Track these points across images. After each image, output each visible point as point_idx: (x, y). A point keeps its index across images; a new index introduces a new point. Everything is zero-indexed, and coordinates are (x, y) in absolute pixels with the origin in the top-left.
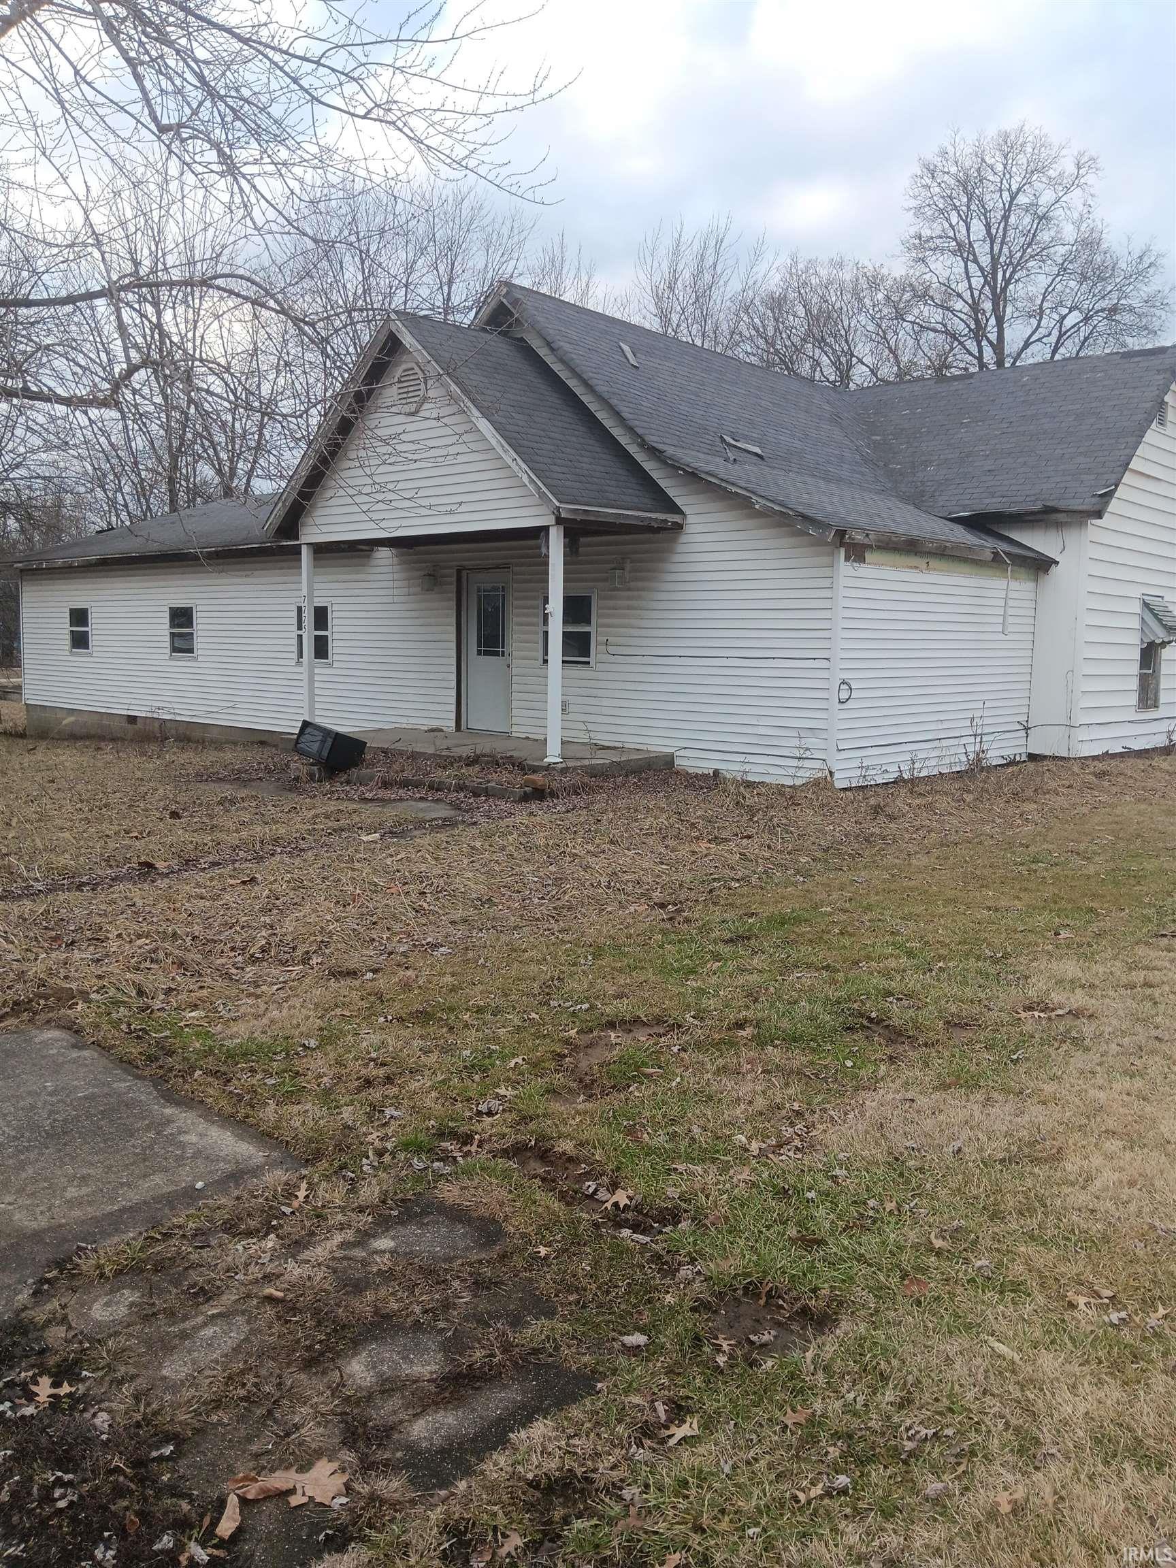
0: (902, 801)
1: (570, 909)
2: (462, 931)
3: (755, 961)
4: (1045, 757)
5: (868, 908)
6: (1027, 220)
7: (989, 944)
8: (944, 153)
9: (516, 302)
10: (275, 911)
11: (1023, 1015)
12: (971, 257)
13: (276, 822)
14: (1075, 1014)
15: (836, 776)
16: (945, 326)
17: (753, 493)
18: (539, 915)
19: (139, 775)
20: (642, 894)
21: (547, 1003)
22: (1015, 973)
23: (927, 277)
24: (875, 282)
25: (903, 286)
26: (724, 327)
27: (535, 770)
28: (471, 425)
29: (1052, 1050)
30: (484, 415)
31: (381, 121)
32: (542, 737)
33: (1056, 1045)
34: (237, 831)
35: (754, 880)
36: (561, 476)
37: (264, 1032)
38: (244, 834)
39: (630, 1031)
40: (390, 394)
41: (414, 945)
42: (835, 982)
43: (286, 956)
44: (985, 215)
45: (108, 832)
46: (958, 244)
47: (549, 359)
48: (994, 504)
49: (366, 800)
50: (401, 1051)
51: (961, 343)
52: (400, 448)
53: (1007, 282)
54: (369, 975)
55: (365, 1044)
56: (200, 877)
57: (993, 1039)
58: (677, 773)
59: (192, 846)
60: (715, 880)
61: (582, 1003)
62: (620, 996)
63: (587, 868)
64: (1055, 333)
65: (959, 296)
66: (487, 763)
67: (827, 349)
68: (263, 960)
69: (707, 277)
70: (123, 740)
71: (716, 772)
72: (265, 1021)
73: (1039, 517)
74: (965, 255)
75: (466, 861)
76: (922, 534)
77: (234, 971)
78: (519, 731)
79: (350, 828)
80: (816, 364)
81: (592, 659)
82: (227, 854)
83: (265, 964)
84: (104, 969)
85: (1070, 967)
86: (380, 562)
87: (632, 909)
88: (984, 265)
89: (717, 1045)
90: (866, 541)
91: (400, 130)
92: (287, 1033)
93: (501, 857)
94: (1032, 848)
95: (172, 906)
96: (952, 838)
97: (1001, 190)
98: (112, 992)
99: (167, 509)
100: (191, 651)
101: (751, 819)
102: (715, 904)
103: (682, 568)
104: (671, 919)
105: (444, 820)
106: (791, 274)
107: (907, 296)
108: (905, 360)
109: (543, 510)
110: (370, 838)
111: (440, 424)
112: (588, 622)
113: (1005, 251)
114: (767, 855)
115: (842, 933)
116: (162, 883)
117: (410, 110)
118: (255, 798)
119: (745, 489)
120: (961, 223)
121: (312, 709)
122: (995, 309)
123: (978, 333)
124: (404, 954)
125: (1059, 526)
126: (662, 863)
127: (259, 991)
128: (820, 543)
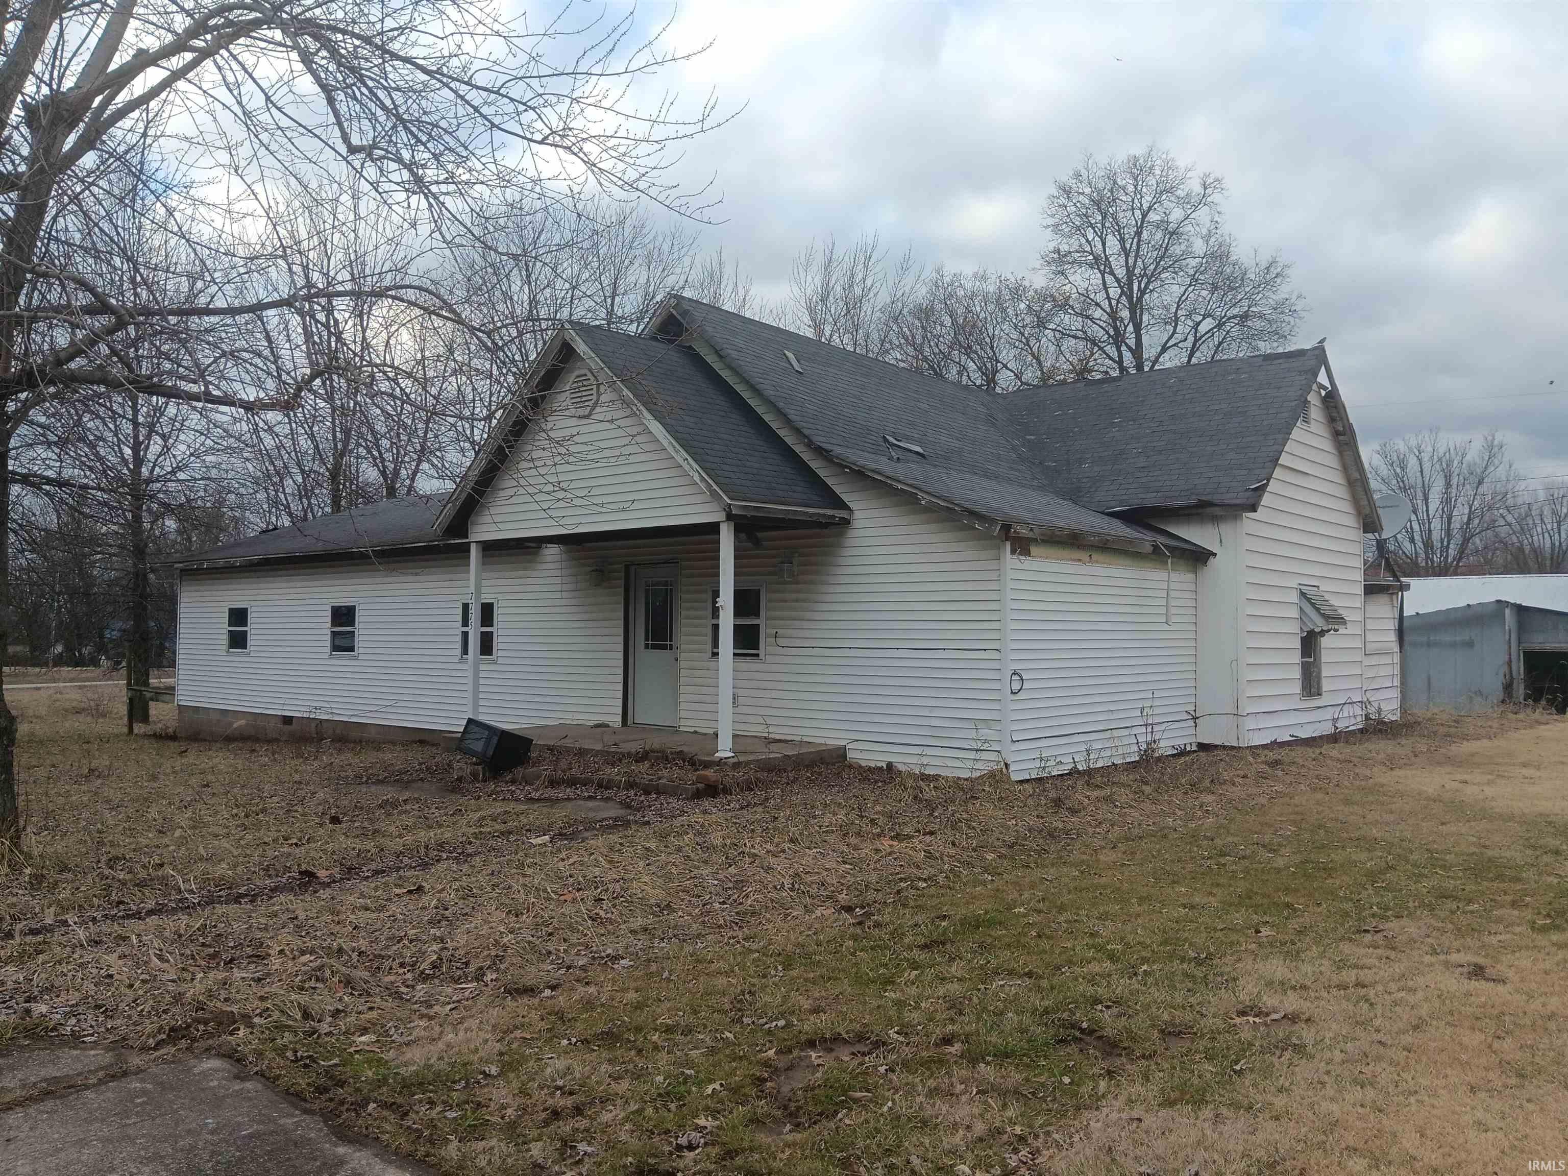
0: (1081, 795)
1: (753, 914)
2: (641, 942)
3: (954, 969)
4: (1216, 747)
5: (1062, 909)
6: (1159, 235)
7: (1190, 944)
8: (1078, 176)
9: (685, 313)
10: (444, 923)
11: (1238, 1020)
12: (1108, 270)
13: (440, 826)
14: (1292, 1018)
15: (1012, 768)
16: (1085, 332)
17: (920, 490)
18: (721, 922)
19: (297, 777)
20: (828, 897)
21: (740, 1020)
22: (1222, 975)
23: (1067, 288)
24: (1017, 292)
25: (1044, 296)
26: (875, 336)
27: (707, 765)
28: (642, 428)
29: (1275, 1059)
30: (656, 418)
31: (556, 146)
32: (711, 731)
33: (1278, 1053)
34: (400, 836)
35: (941, 879)
36: (732, 475)
37: (440, 1059)
38: (409, 839)
39: (832, 1050)
40: (563, 398)
41: (594, 958)
42: (1040, 989)
43: (459, 973)
44: (1119, 231)
45: (266, 840)
46: (1095, 258)
47: (717, 366)
48: (1150, 500)
49: (532, 800)
50: (589, 1077)
51: (1100, 348)
52: (573, 449)
53: (1143, 292)
54: (548, 992)
55: (549, 1070)
56: (364, 887)
57: (1213, 1048)
58: (850, 766)
59: (355, 853)
60: (901, 880)
61: (777, 1019)
62: (816, 1011)
63: (768, 870)
64: (1191, 338)
65: (1097, 305)
66: (657, 758)
67: (973, 355)
68: (433, 977)
69: (858, 291)
70: (277, 740)
71: (890, 765)
72: (441, 1045)
73: (1194, 511)
74: (1102, 268)
75: (641, 864)
76: (1084, 529)
77: (403, 989)
78: (687, 725)
79: (519, 831)
80: (963, 369)
81: (761, 652)
82: (390, 861)
83: (437, 981)
84: (267, 989)
85: (1277, 968)
86: (549, 559)
87: (818, 913)
88: (1120, 277)
89: (927, 1063)
90: (1031, 535)
91: (575, 154)
92: (465, 1058)
93: (676, 858)
94: (1218, 842)
95: (336, 919)
96: (1136, 831)
97: (1133, 209)
98: (276, 1015)
99: (328, 509)
100: (352, 649)
101: (931, 815)
102: (904, 906)
103: (850, 561)
104: (860, 923)
105: (615, 820)
106: (937, 287)
107: (1048, 306)
108: (1047, 364)
109: (715, 506)
110: (539, 841)
111: (613, 426)
112: (757, 614)
113: (1139, 263)
114: (952, 852)
115: (1039, 936)
116: (324, 894)
117: (585, 136)
118: (417, 800)
119: (911, 486)
120: (1097, 238)
121: (476, 706)
122: (1133, 318)
123: (1118, 339)
124: (583, 968)
125: (1215, 519)
126: (845, 863)
127: (431, 1012)
128: (985, 537)
